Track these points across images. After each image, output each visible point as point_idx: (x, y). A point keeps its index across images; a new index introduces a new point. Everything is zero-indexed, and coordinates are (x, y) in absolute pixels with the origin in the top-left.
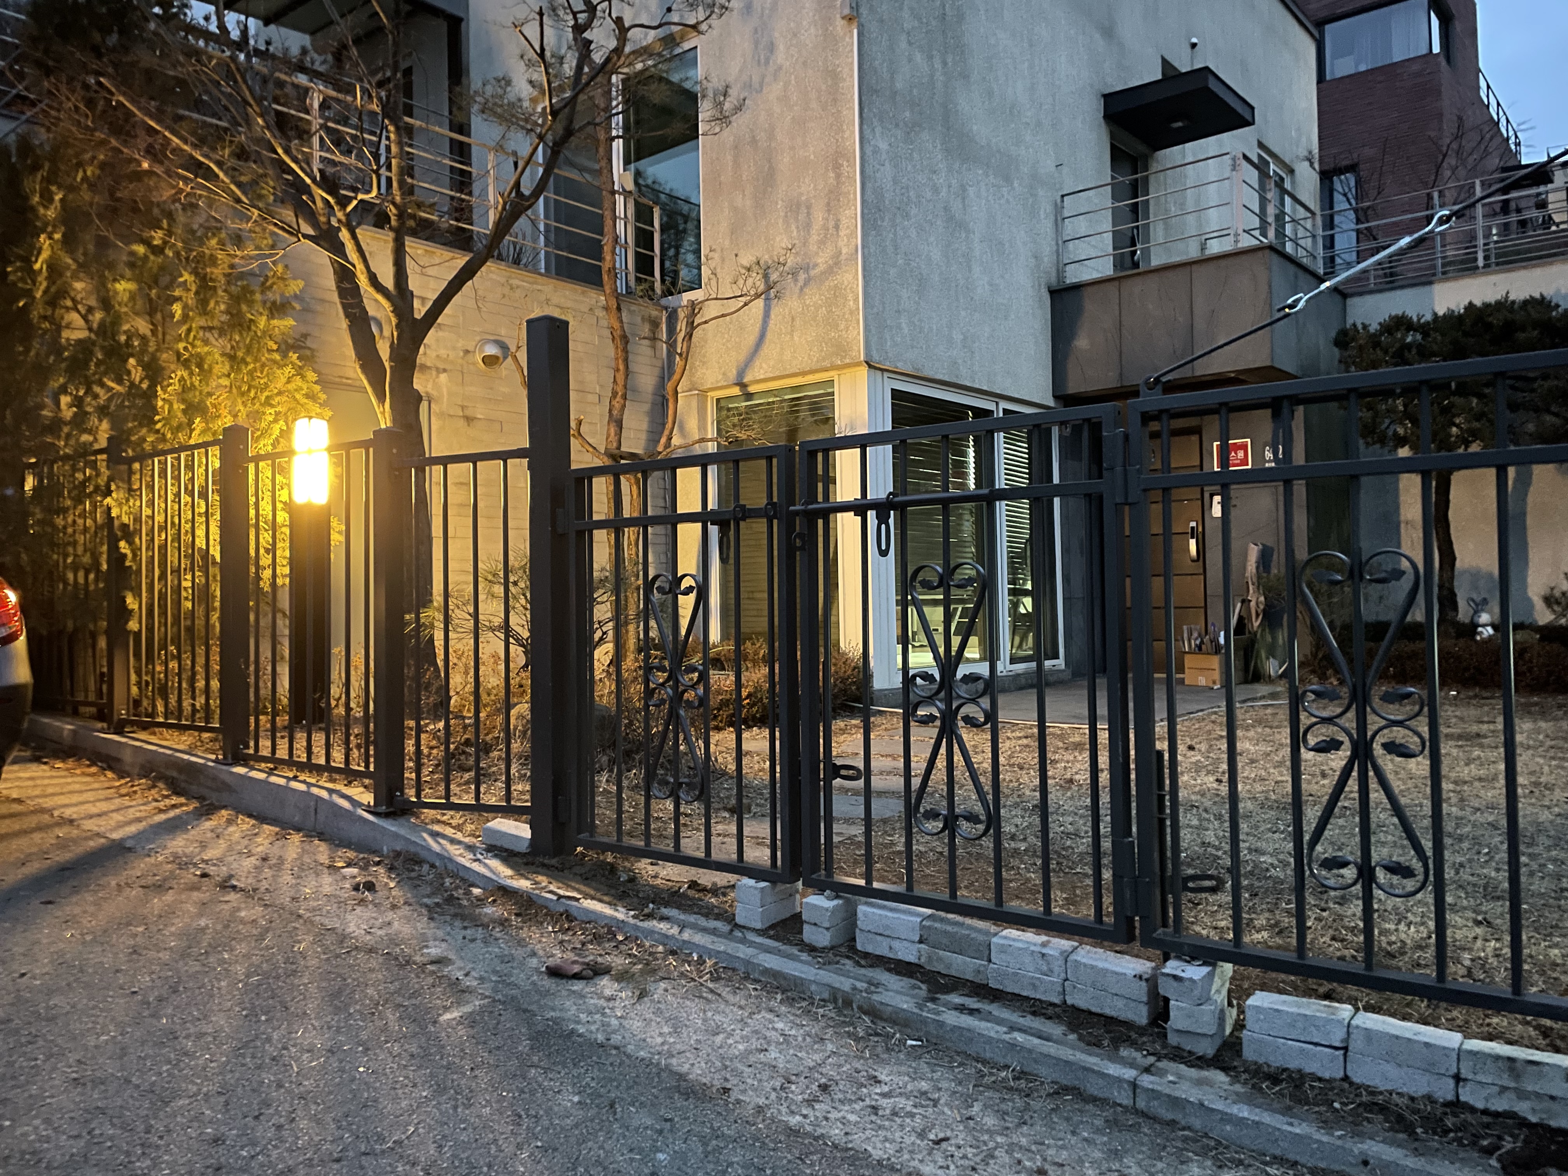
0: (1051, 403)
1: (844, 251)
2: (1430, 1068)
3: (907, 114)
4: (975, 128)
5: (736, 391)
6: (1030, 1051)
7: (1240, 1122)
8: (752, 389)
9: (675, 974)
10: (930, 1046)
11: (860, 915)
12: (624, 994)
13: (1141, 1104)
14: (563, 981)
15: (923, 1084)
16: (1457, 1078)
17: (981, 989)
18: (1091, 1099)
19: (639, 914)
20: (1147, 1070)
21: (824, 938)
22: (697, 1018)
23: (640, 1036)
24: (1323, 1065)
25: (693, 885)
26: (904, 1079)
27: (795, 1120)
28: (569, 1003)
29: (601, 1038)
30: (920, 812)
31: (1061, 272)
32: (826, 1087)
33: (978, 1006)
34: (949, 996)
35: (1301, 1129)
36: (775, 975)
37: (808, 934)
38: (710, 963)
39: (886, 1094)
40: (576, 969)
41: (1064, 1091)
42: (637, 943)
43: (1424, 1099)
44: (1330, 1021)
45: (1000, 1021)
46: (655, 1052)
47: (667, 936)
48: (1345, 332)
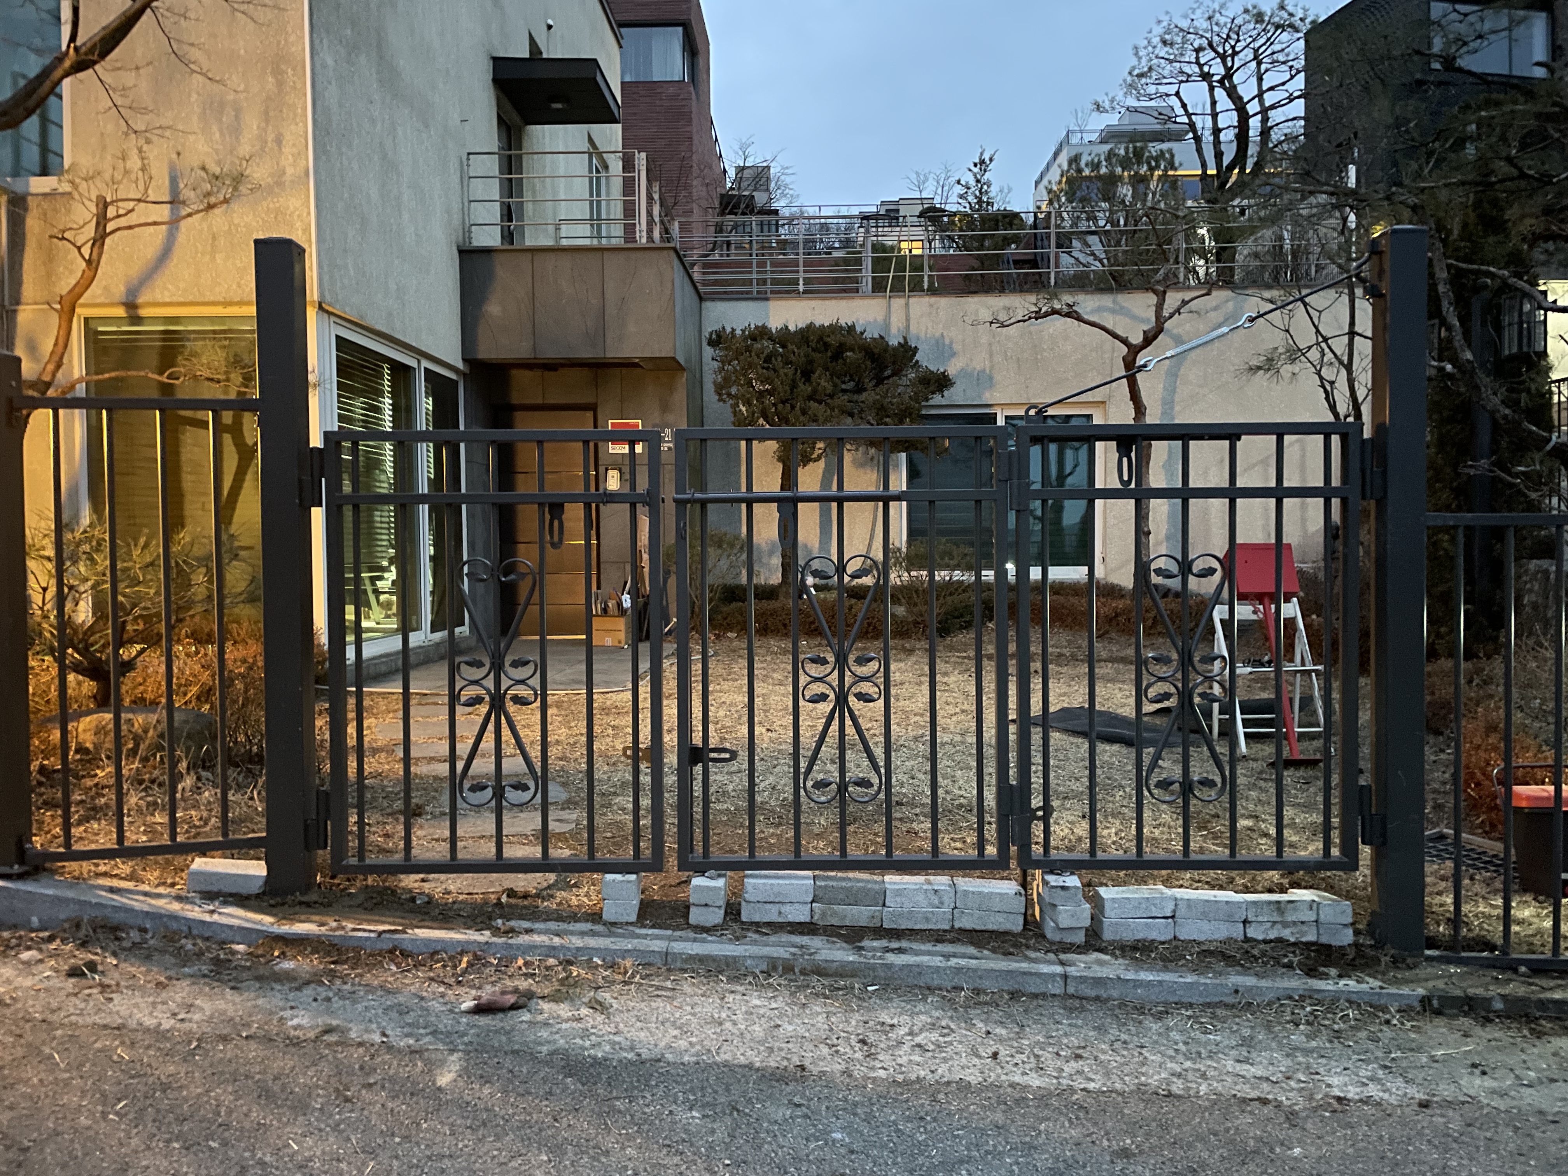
0: (460, 365)
1: (290, 171)
2: (1230, 919)
4: (402, 63)
5: (121, 312)
6: (975, 970)
8: (144, 312)
9: (601, 982)
10: (885, 987)
11: (749, 888)
12: (584, 1011)
13: (1071, 990)
14: (500, 1015)
15: (923, 1017)
16: (1245, 922)
17: (879, 932)
18: (1035, 996)
19: (496, 932)
20: (1062, 963)
21: (716, 917)
22: (684, 1015)
23: (662, 1044)
24: (1160, 932)
25: (511, 893)
26: (905, 1018)
27: (882, 1074)
28: (544, 1034)
29: (630, 1056)
30: (809, 784)
31: (467, 232)
32: (863, 1042)
33: (895, 945)
34: (866, 943)
35: (1190, 978)
36: (702, 959)
37: (696, 916)
38: (628, 963)
39: (911, 1033)
40: (511, 999)
41: (1014, 995)
42: (520, 962)
43: (1229, 941)
44: (1163, 899)
45: (929, 953)
46: (697, 1054)
47: (554, 948)
48: (718, 334)
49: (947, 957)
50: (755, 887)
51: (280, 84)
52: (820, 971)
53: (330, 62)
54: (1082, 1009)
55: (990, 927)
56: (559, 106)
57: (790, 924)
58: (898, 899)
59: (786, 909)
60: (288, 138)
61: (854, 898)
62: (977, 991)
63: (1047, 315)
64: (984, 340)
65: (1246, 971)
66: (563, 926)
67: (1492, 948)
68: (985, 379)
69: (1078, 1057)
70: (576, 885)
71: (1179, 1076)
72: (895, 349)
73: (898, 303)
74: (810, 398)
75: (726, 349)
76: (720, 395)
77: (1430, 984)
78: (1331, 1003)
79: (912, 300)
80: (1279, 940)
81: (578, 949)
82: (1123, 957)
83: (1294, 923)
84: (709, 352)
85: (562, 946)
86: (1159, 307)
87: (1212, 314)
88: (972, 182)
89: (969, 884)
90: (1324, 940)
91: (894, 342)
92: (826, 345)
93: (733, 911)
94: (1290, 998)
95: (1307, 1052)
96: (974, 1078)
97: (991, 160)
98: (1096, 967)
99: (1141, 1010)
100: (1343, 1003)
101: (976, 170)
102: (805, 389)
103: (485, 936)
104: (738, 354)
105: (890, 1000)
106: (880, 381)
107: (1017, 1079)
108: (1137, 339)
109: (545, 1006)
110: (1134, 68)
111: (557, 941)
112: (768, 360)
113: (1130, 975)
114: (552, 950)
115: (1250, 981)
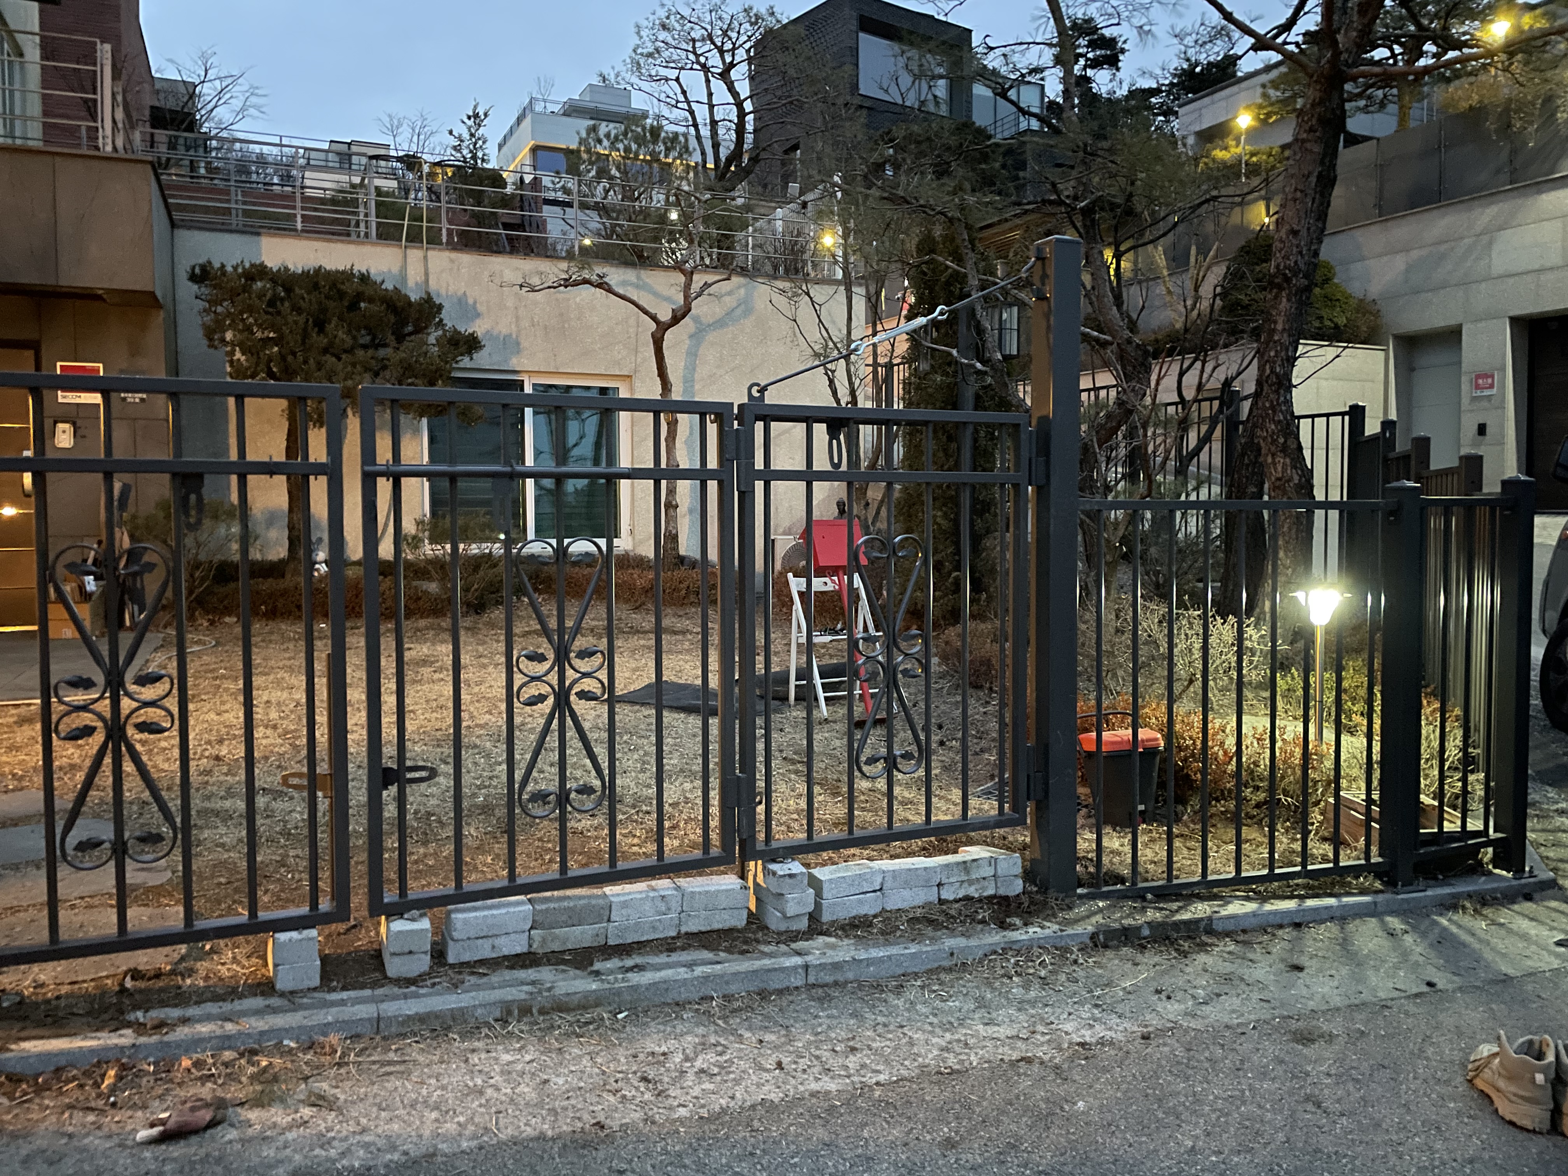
2: (926, 885)
6: (721, 976)
7: (881, 960)
9: (307, 1070)
10: (633, 1011)
11: (459, 925)
12: (306, 1112)
13: (812, 980)
15: (689, 1038)
16: (939, 885)
17: (608, 951)
18: (780, 992)
19: (140, 1029)
20: (798, 953)
21: (423, 963)
22: (432, 1091)
23: (427, 1133)
24: (869, 906)
25: (136, 974)
26: (672, 1044)
27: (682, 1112)
28: (269, 1152)
29: (396, 1157)
30: (525, 797)
32: (645, 1079)
33: (629, 963)
34: (597, 966)
35: (913, 949)
36: (422, 1018)
37: (394, 967)
38: (333, 1038)
39: (687, 1059)
40: (201, 1113)
41: (763, 995)
42: (186, 1063)
43: (927, 905)
44: (873, 873)
45: (669, 966)
46: (474, 1137)
47: (229, 1037)
48: (203, 267)
49: (689, 966)
50: (466, 922)
52: (561, 1007)
54: (828, 998)
55: (716, 926)
57: (505, 958)
58: (624, 912)
59: (501, 941)
61: (575, 917)
62: (728, 998)
63: (576, 284)
64: (510, 303)
65: (952, 933)
66: (227, 1007)
67: (1122, 881)
68: (512, 344)
69: (853, 1049)
70: (213, 951)
71: (948, 1050)
72: (420, 304)
73: (415, 255)
74: (325, 351)
75: (215, 287)
76: (211, 339)
77: (1094, 920)
78: (1026, 951)
79: (430, 253)
80: (968, 898)
81: (262, 1033)
82: (847, 936)
83: (978, 880)
84: (187, 290)
85: (240, 1033)
86: (688, 286)
87: (727, 299)
89: (693, 884)
90: (1002, 892)
91: (414, 297)
92: (341, 295)
93: (438, 954)
94: (995, 952)
95: (1033, 1003)
96: (775, 1096)
97: (486, 115)
98: (830, 952)
99: (878, 987)
100: (1036, 951)
101: (470, 123)
102: (319, 340)
103: (125, 1038)
104: (233, 295)
105: (646, 1024)
106: (400, 338)
107: (814, 1086)
108: (665, 316)
109: (253, 1115)
110: (638, 46)
111: (229, 1027)
112: (271, 303)
113: (862, 955)
114: (226, 1042)
115: (961, 942)
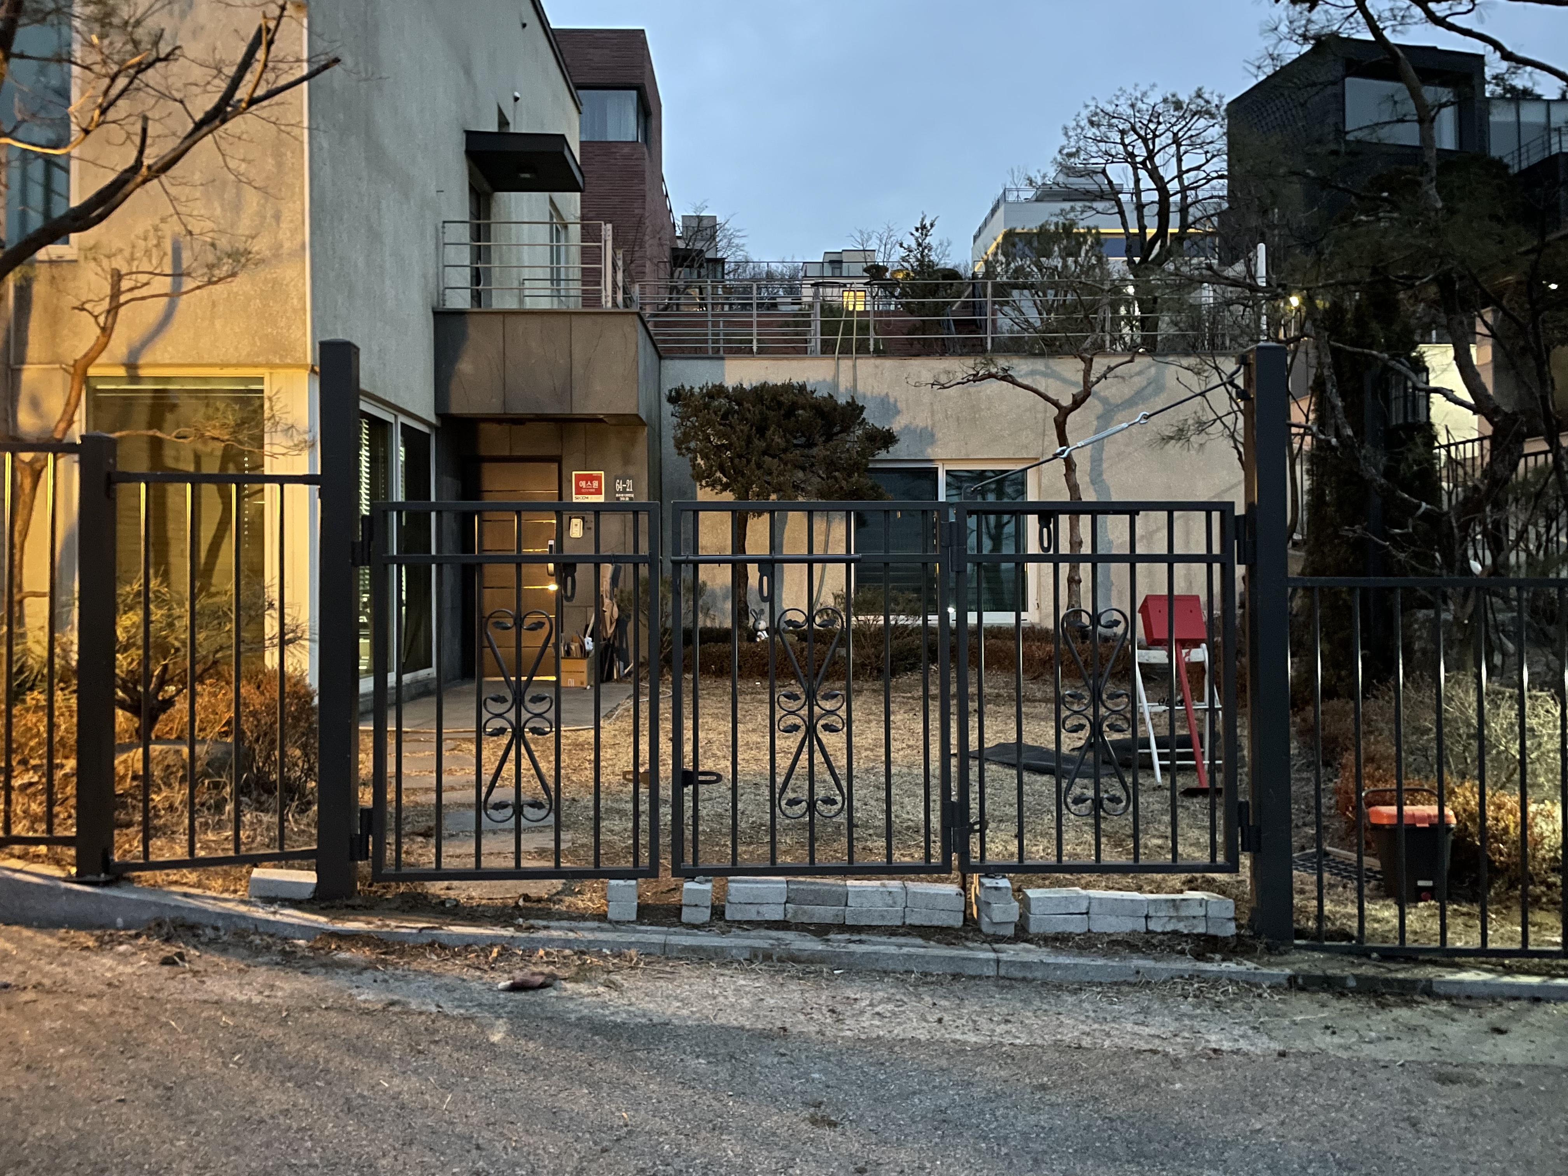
0: (432, 419)
1: (287, 245)
2: (1133, 915)
3: (341, 116)
4: (386, 141)
5: (122, 372)
6: (923, 956)
7: (1066, 967)
8: (143, 372)
9: (611, 968)
10: (849, 971)
11: (732, 891)
12: (601, 989)
13: (1002, 972)
14: (531, 992)
15: (881, 994)
16: (1147, 917)
17: (843, 928)
18: (973, 977)
19: (519, 928)
20: (995, 951)
21: (704, 915)
22: (684, 991)
23: (669, 1012)
24: (1076, 926)
25: (526, 898)
26: (866, 994)
27: (848, 1033)
28: (571, 1005)
29: (644, 1021)
30: (783, 803)
31: (441, 296)
32: (833, 1011)
33: (856, 937)
34: (831, 936)
35: (1100, 962)
36: (694, 949)
37: (687, 915)
38: (633, 952)
39: (871, 1005)
40: (540, 979)
41: (956, 977)
42: (541, 952)
43: (1134, 932)
44: (1079, 897)
45: (884, 944)
46: (698, 1020)
47: (569, 941)
48: (677, 391)
49: (900, 946)
50: (737, 889)
51: (280, 165)
52: (794, 959)
53: (325, 145)
54: (1011, 987)
55: (936, 923)
56: (527, 176)
57: (767, 921)
58: (858, 900)
59: (763, 909)
60: (286, 215)
61: (821, 898)
62: (925, 974)
63: (983, 378)
64: (926, 399)
65: (1146, 956)
66: (574, 924)
67: (1349, 937)
68: (927, 436)
69: (1007, 1021)
70: (579, 892)
71: (1088, 1034)
72: (843, 408)
73: (846, 364)
74: (765, 453)
75: (685, 405)
76: (679, 449)
77: (1297, 966)
78: (1215, 981)
79: (859, 362)
80: (1175, 932)
81: (590, 942)
82: (1046, 946)
83: (1187, 918)
84: (668, 408)
85: (576, 939)
86: (1087, 372)
88: (914, 245)
89: (917, 886)
90: (1212, 931)
91: (842, 401)
92: (780, 404)
93: (718, 912)
94: (1182, 977)
95: (1192, 1017)
96: (923, 1036)
97: (932, 225)
98: (1023, 954)
99: (1059, 987)
100: (1224, 981)
101: (917, 234)
102: (759, 444)
103: (509, 932)
104: (696, 412)
105: (853, 981)
106: (829, 437)
107: (958, 1037)
108: (1066, 402)
109: (569, 986)
110: (1063, 148)
111: (571, 935)
112: (725, 417)
113: (1051, 960)
114: (567, 943)
115: (1149, 964)
